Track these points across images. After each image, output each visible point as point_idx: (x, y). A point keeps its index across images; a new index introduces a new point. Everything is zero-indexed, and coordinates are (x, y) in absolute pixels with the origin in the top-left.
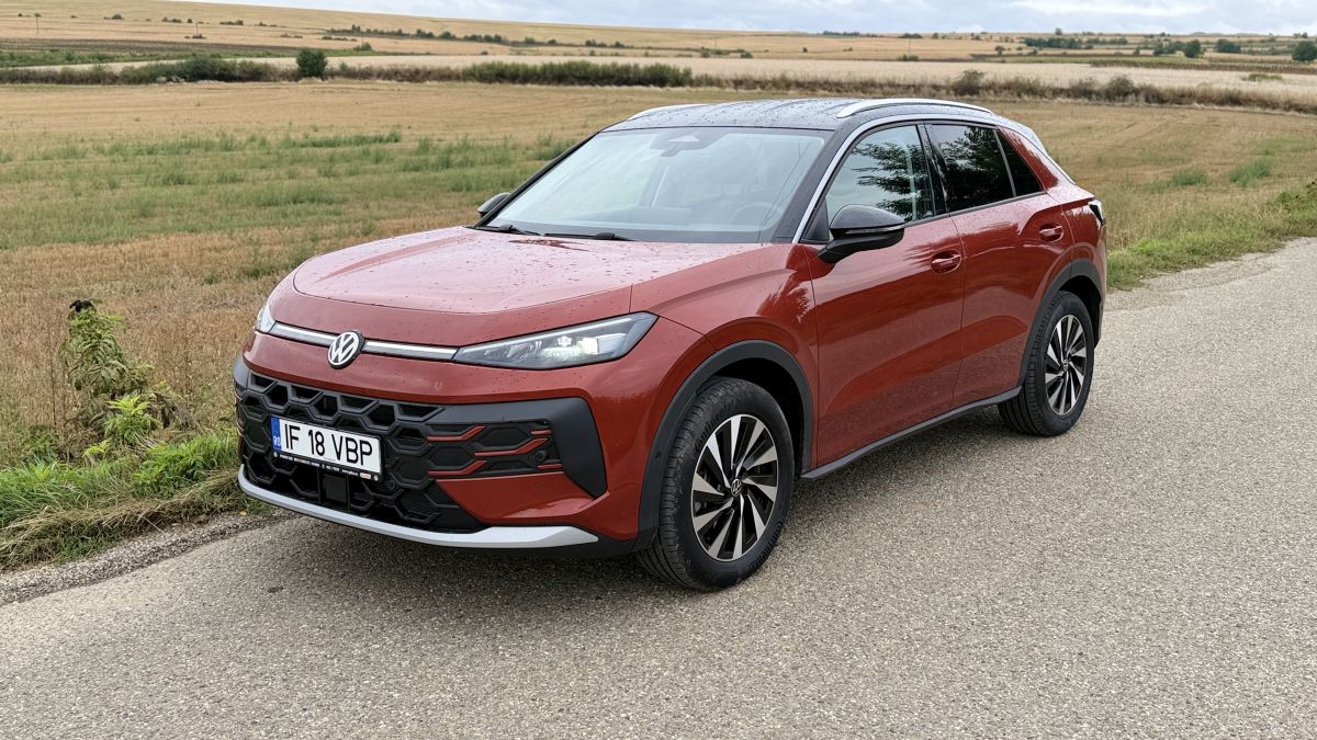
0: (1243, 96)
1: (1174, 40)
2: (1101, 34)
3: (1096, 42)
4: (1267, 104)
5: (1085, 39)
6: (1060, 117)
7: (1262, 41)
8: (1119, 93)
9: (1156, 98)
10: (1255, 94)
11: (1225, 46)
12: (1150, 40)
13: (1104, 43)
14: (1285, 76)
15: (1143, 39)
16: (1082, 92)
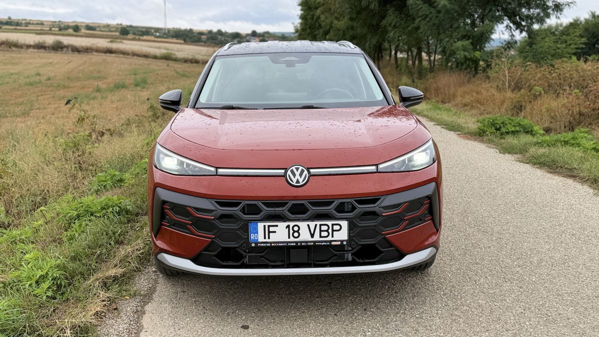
0: (113, 50)
1: (66, 24)
2: (30, 20)
3: (29, 23)
4: (124, 53)
5: (23, 22)
6: (34, 58)
7: (104, 26)
8: (58, 47)
9: (76, 50)
10: (118, 49)
11: (89, 28)
12: (54, 24)
13: (33, 24)
14: (124, 41)
15: (51, 23)
16: (40, 47)
